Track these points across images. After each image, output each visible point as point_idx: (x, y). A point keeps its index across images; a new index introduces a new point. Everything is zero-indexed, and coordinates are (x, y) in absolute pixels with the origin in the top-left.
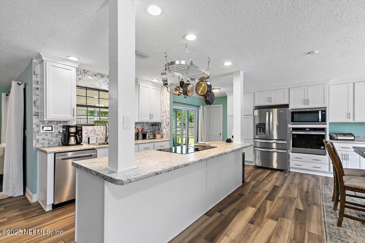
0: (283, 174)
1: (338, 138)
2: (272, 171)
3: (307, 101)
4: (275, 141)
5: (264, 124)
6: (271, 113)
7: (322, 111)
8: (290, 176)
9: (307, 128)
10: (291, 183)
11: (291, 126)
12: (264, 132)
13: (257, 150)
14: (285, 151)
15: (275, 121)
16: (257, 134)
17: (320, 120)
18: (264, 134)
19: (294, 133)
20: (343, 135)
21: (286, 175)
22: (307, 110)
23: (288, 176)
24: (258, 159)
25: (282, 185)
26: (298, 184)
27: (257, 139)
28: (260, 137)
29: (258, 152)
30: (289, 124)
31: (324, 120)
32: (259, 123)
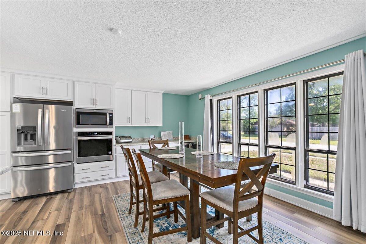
0: (67, 195)
1: (122, 141)
2: (49, 197)
3: (94, 102)
4: (52, 152)
5: (35, 128)
6: (47, 111)
7: (110, 114)
8: (76, 196)
9: (96, 132)
10: (80, 208)
11: (76, 130)
12: (35, 140)
13: (19, 172)
14: (69, 164)
15: (52, 123)
16: (19, 144)
17: (108, 124)
18: (33, 142)
19: (79, 138)
20: (125, 138)
21: (72, 195)
22: (95, 111)
23: (74, 197)
24: (22, 185)
25: (68, 219)
26: (90, 205)
27: (19, 152)
28: (25, 148)
29: (22, 174)
30: (73, 127)
31: (111, 123)
32: (22, 125)
